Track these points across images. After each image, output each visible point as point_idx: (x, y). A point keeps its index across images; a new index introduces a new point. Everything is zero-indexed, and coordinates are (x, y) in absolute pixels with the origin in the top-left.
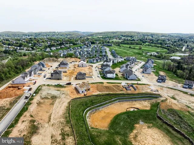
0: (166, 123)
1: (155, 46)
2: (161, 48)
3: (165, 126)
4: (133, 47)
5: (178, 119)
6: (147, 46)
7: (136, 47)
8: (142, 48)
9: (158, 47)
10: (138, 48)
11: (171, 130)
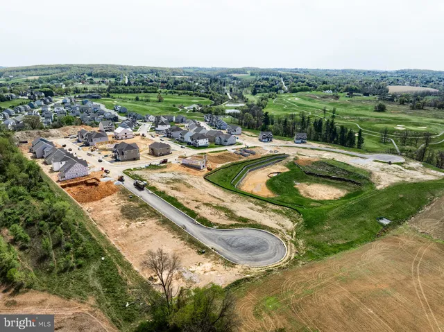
0: (321, 176)
1: (184, 94)
2: (198, 97)
3: (321, 179)
4: (144, 98)
5: (329, 168)
6: (169, 94)
7: (151, 98)
8: (165, 99)
9: (190, 95)
10: (156, 99)
11: (329, 180)
